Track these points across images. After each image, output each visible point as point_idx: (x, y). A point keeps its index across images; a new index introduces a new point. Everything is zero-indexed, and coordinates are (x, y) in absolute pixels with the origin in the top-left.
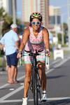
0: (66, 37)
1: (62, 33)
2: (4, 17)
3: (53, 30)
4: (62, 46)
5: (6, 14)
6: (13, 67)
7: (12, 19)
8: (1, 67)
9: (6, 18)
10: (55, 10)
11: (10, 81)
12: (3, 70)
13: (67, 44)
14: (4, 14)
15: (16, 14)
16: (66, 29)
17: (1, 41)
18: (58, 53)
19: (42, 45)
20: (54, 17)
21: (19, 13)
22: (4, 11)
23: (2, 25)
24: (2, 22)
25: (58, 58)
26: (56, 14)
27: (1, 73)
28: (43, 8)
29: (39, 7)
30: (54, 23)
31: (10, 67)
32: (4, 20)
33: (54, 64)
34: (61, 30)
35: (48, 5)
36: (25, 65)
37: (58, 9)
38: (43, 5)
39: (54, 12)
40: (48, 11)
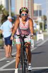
0: (45, 25)
1: (43, 22)
2: (3, 11)
3: (37, 20)
4: (43, 32)
5: (4, 9)
6: (9, 46)
7: (8, 12)
8: (1, 46)
9: (4, 12)
10: (37, 6)
11: (7, 56)
12: (2, 48)
13: (46, 30)
14: (3, 9)
15: (11, 9)
16: (45, 19)
17: (1, 28)
18: (40, 36)
19: (28, 30)
20: (37, 11)
21: (13, 8)
22: (3, 7)
23: (1, 17)
24: (2, 15)
25: (40, 40)
26: (39, 9)
27: (1, 50)
28: (30, 5)
29: (27, 4)
30: (37, 15)
31: (7, 46)
32: (3, 13)
33: (37, 44)
34: (42, 20)
35: (33, 3)
36: (16, 45)
37: (40, 6)
38: (30, 3)
39: (37, 8)
40: (33, 7)
